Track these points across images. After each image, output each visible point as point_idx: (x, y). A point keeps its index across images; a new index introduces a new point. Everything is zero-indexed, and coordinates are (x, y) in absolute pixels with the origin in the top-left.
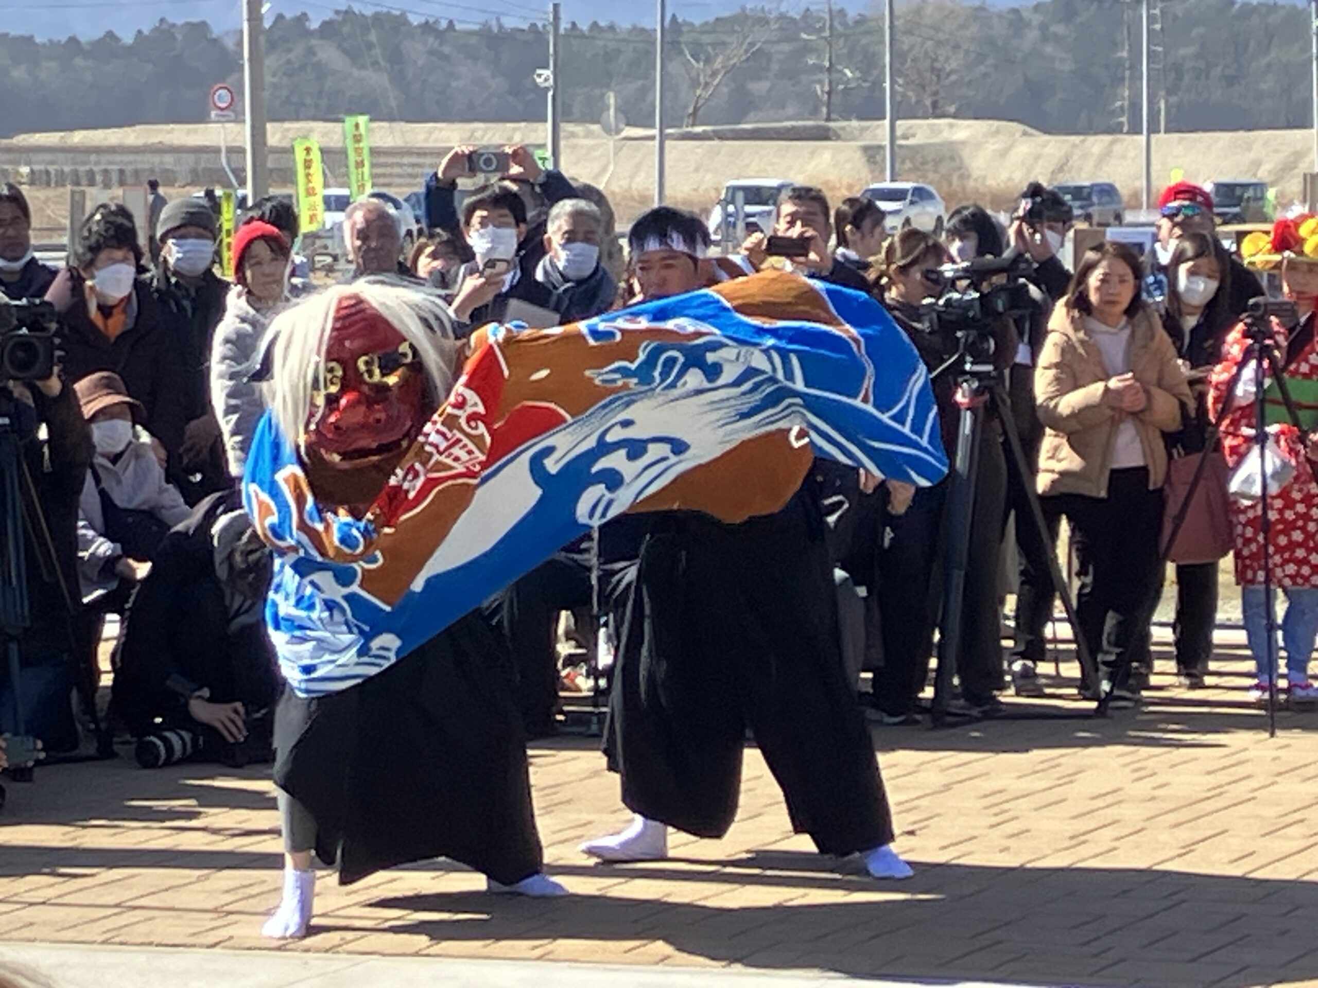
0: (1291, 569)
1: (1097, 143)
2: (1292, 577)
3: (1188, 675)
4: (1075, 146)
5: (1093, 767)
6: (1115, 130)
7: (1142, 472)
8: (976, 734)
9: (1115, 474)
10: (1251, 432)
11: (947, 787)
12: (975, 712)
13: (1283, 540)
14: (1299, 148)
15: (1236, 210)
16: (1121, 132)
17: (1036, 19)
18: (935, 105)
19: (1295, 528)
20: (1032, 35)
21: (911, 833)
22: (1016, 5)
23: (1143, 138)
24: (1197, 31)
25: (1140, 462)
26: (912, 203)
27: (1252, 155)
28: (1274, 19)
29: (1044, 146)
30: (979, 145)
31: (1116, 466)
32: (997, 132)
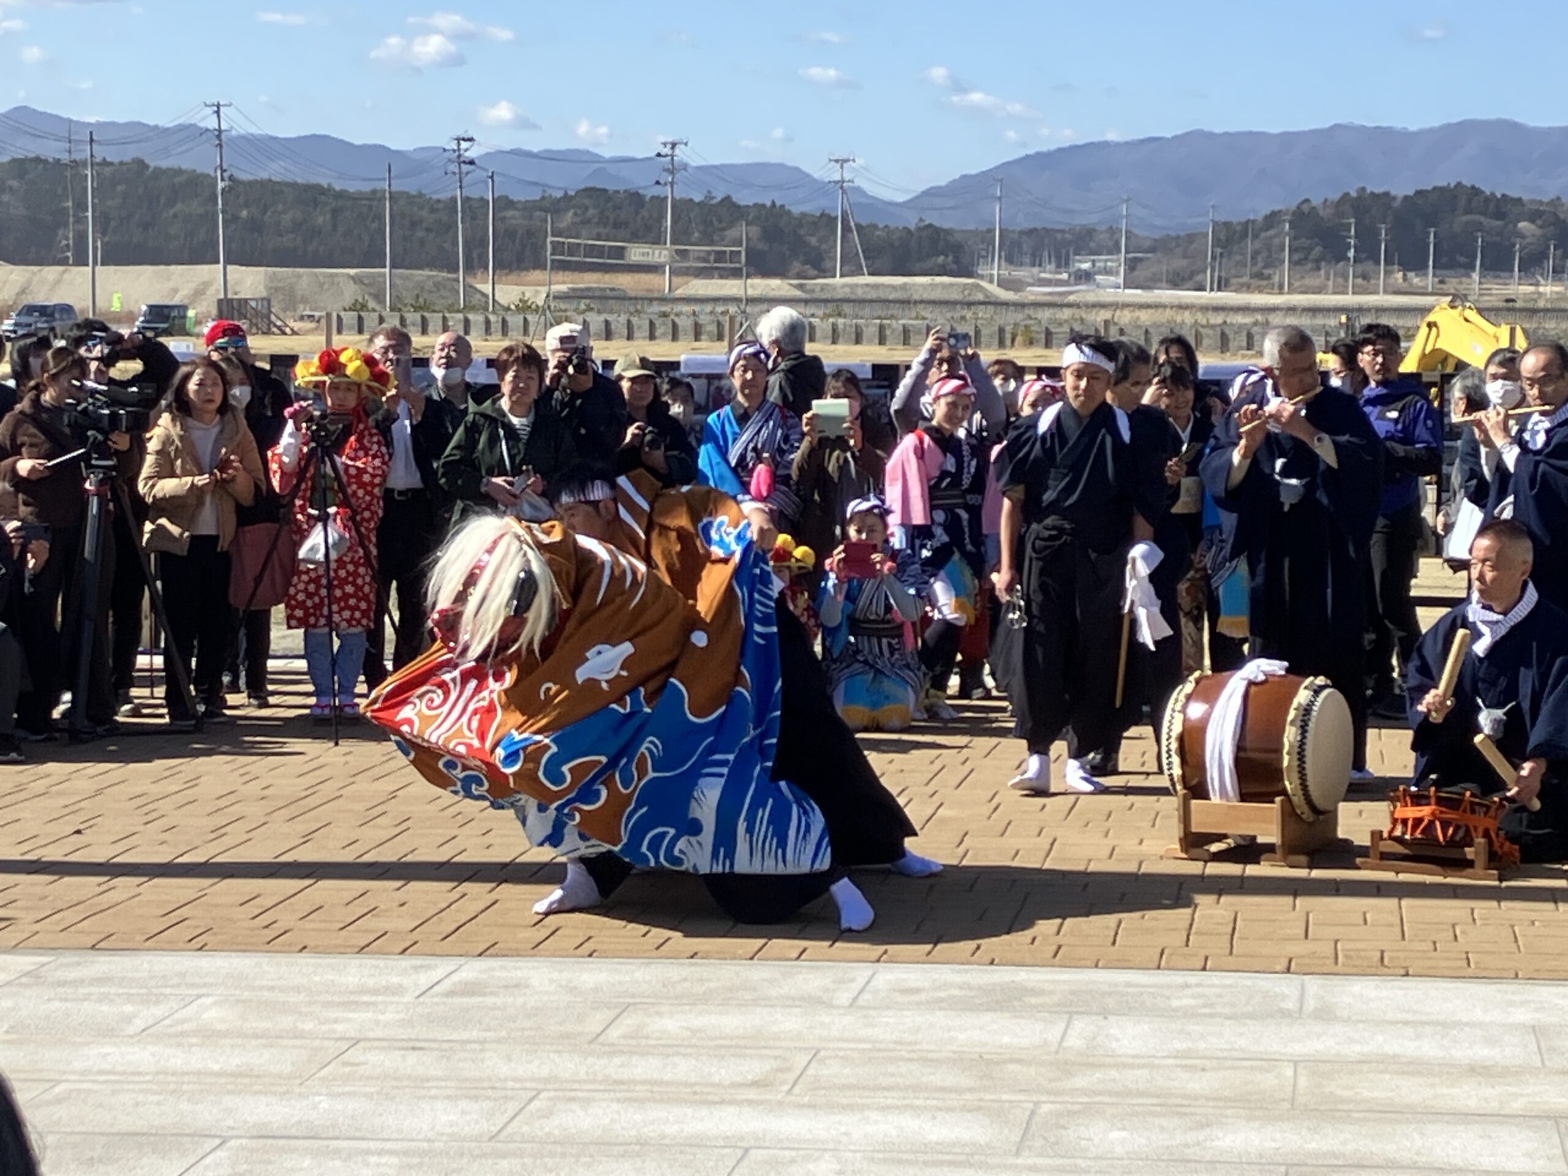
0: (347, 614)
1: (51, 272)
2: (348, 621)
3: (255, 698)
4: (34, 274)
5: (208, 773)
6: (63, 262)
7: (214, 539)
8: (112, 748)
10: (315, 512)
11: (99, 792)
12: (100, 729)
13: (338, 593)
15: (165, 325)
16: (68, 264)
19: (347, 583)
21: (79, 832)
23: (89, 269)
24: (121, 188)
25: (212, 532)
27: (171, 284)
29: (11, 273)
31: (196, 533)
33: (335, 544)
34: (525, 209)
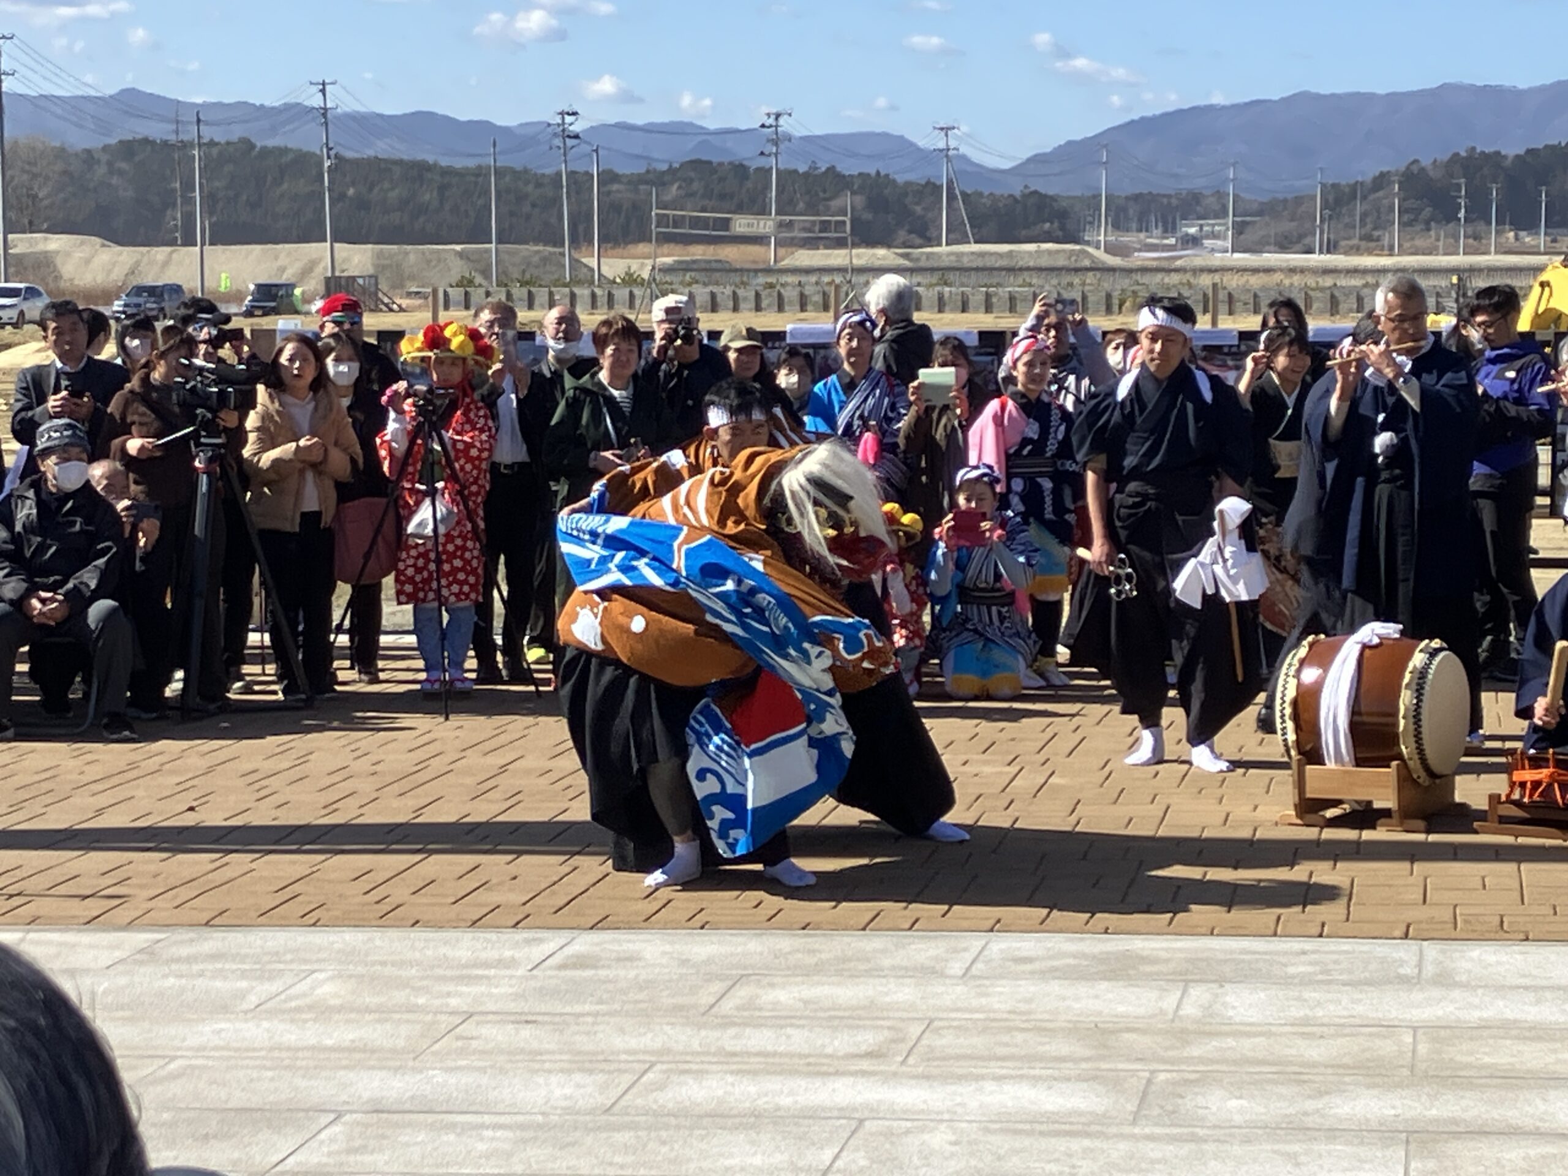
0: (455, 588)
1: (160, 253)
2: (457, 595)
3: (366, 673)
4: (143, 255)
5: (319, 749)
6: (172, 243)
7: (317, 515)
8: (224, 725)
9: (304, 515)
10: (423, 488)
11: (210, 770)
12: (212, 707)
13: (447, 567)
14: (314, 256)
15: (273, 304)
16: (176, 245)
17: (104, 158)
18: (31, 223)
19: (456, 557)
20: (101, 171)
21: (191, 809)
22: (88, 147)
23: (197, 249)
24: (228, 168)
25: (316, 508)
26: (25, 299)
27: (280, 263)
28: (285, 159)
29: (120, 254)
30: (68, 254)
31: (306, 510)
32: (82, 243)
33: (443, 520)
34: (629, 183)
